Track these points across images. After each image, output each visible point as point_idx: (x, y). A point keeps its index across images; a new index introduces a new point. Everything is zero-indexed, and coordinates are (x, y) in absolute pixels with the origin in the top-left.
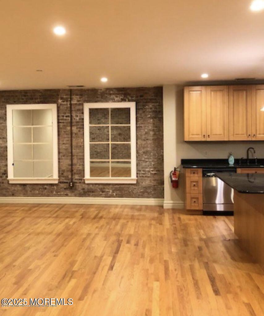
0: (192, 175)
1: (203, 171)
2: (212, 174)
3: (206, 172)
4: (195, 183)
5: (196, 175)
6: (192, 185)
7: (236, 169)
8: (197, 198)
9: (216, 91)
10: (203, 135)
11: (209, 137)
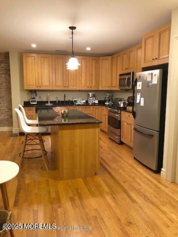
0: (29, 111)
1: (36, 109)
5: (31, 111)
10: (36, 86)
11: (40, 87)
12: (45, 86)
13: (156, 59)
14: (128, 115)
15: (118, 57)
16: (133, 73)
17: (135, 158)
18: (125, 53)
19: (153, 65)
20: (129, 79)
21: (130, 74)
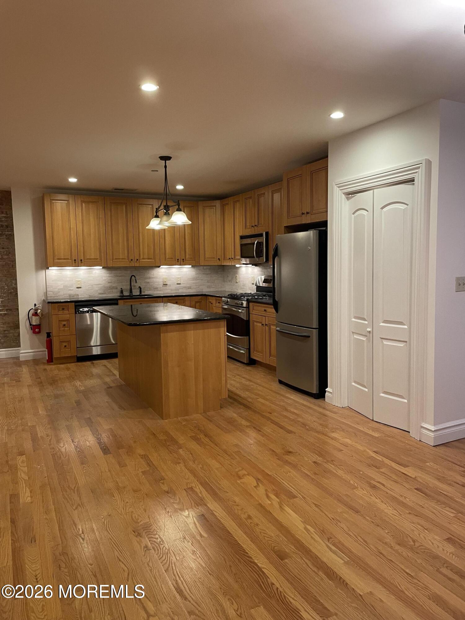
0: (61, 312)
1: (76, 306)
2: (86, 309)
3: (79, 307)
4: (65, 323)
5: (66, 312)
6: (61, 326)
7: (118, 301)
8: (69, 342)
9: (87, 202)
10: (73, 260)
11: (82, 262)
12: (90, 259)
13: (307, 213)
14: (263, 309)
15: (235, 202)
16: (267, 234)
17: (281, 382)
18: (250, 198)
19: (303, 222)
20: (260, 244)
21: (261, 235)
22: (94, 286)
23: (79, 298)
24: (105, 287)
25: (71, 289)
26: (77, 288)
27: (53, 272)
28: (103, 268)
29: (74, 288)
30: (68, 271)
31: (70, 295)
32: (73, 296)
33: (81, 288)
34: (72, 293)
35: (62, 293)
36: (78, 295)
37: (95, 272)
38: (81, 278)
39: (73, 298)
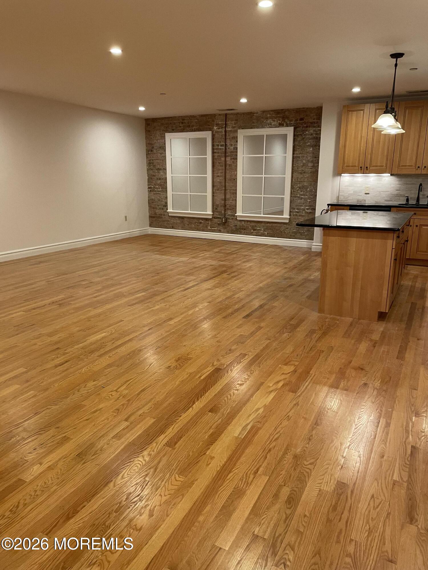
7: (390, 209)
10: (360, 167)
11: (367, 170)
12: (376, 166)
22: (382, 193)
23: (365, 204)
24: (392, 194)
25: (360, 194)
26: (366, 194)
27: (346, 178)
28: (391, 175)
29: (363, 194)
30: (360, 178)
31: (358, 201)
32: (361, 201)
33: (368, 194)
34: (360, 198)
35: (350, 198)
36: (365, 201)
37: (384, 179)
38: (370, 185)
39: (360, 203)
